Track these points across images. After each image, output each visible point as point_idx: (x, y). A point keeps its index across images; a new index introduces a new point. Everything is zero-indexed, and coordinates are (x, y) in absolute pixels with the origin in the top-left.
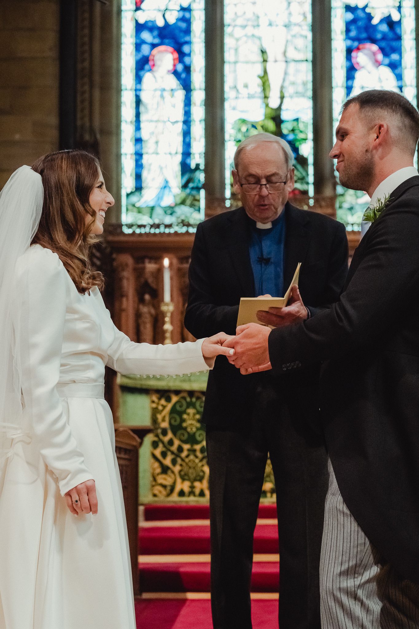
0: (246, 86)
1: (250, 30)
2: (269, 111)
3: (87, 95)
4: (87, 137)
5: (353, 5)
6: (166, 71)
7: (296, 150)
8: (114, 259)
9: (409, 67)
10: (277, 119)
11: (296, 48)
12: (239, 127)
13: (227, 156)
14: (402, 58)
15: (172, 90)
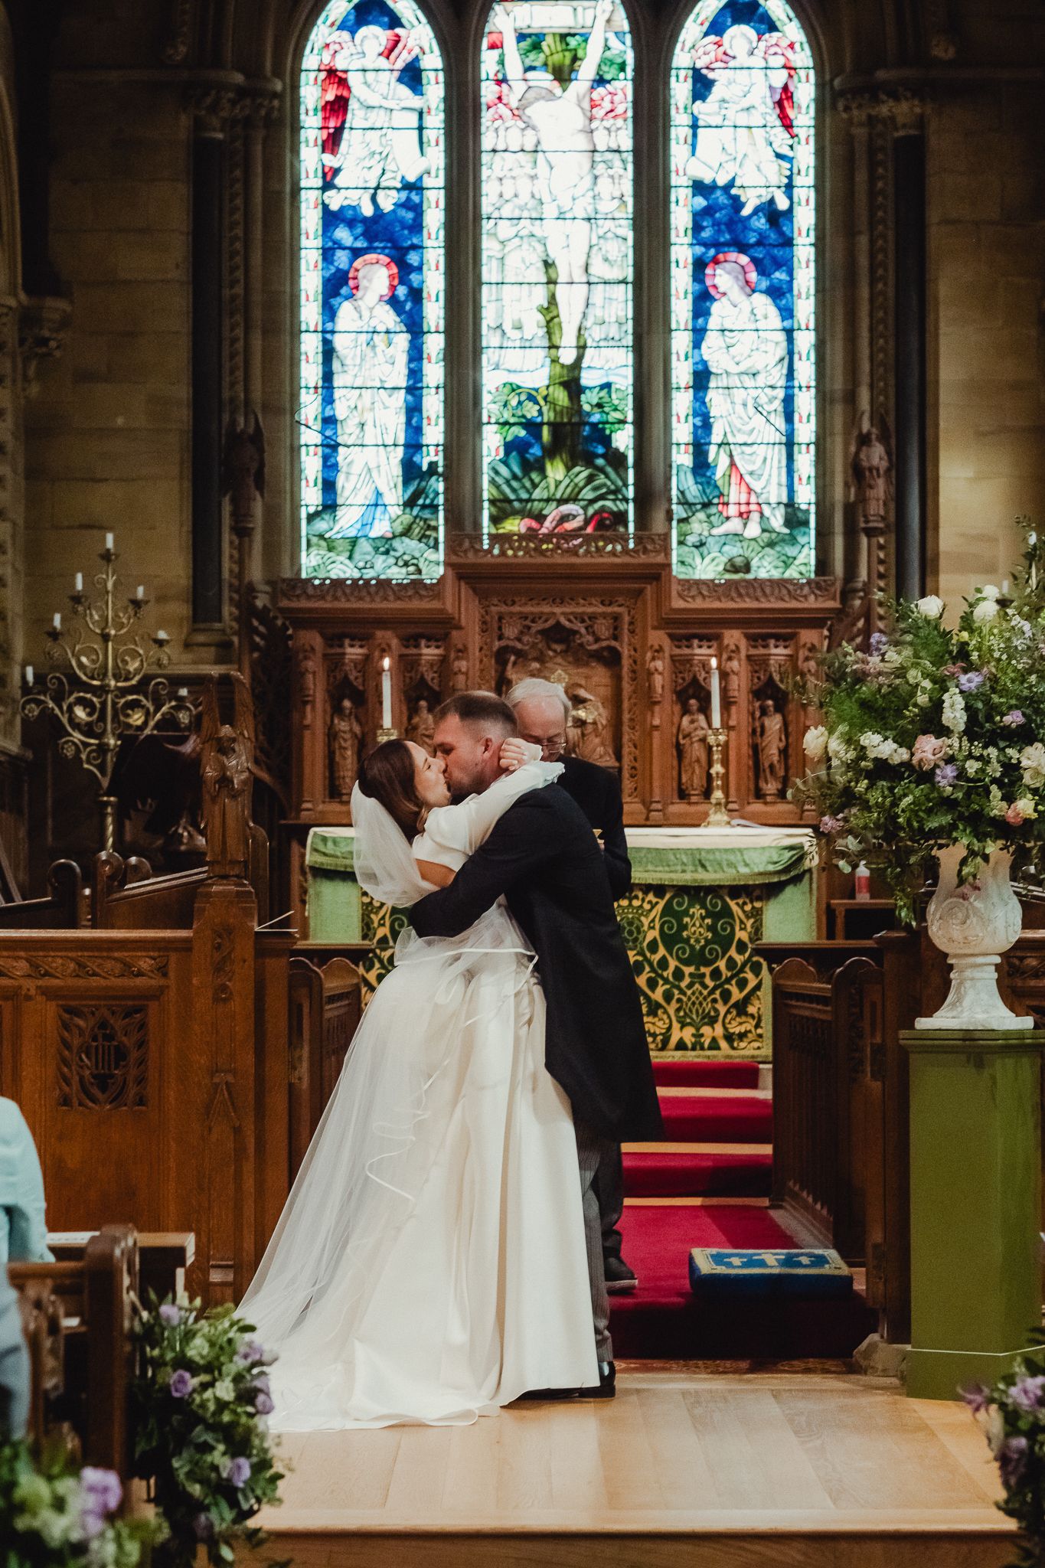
0: (518, 326)
1: (526, 226)
3: (240, 345)
5: (707, 181)
6: (377, 298)
7: (606, 441)
8: (290, 637)
9: (804, 296)
10: (573, 385)
11: (606, 260)
12: (505, 398)
13: (485, 452)
14: (792, 279)
15: (388, 332)
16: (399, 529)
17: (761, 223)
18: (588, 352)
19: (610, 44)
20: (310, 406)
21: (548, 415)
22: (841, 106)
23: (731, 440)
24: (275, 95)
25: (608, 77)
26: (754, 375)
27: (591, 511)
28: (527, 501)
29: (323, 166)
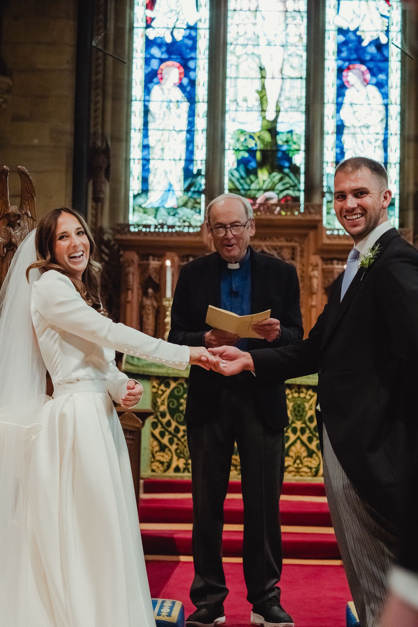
0: (245, 100)
1: (250, 49)
2: (265, 123)
3: (100, 105)
4: (99, 143)
5: (345, 28)
6: (172, 84)
7: (290, 160)
8: (121, 256)
9: (394, 87)
10: (273, 131)
11: (292, 67)
12: (238, 137)
13: (226, 164)
14: (388, 78)
15: (177, 102)
16: (181, 203)
17: (373, 50)
18: (281, 114)
20: (136, 138)
21: (260, 146)
26: (368, 127)
27: (281, 196)
28: (249, 190)
29: (146, 17)
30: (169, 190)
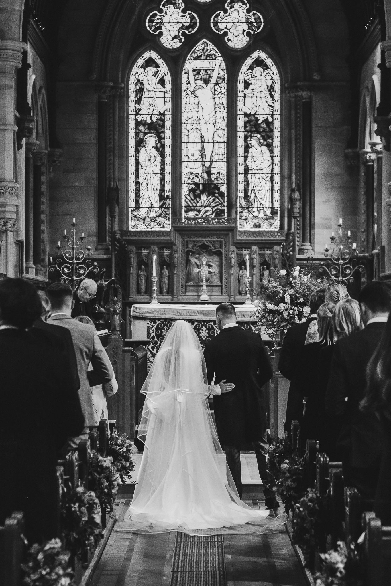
0: (193, 155)
1: (195, 126)
3: (112, 161)
4: (112, 184)
5: (248, 113)
6: (152, 147)
7: (219, 189)
8: (126, 247)
9: (276, 147)
10: (209, 173)
11: (219, 136)
12: (189, 176)
13: (183, 192)
14: (273, 142)
15: (155, 157)
19: (220, 72)
20: (132, 178)
21: (202, 181)
22: (287, 92)
23: (255, 189)
24: (122, 88)
25: (219, 82)
26: (262, 170)
27: (214, 209)
28: (195, 206)
29: (136, 108)
30: (151, 208)
